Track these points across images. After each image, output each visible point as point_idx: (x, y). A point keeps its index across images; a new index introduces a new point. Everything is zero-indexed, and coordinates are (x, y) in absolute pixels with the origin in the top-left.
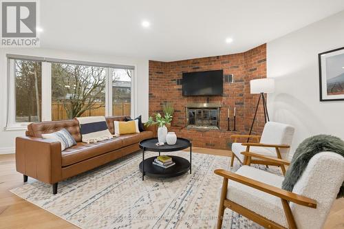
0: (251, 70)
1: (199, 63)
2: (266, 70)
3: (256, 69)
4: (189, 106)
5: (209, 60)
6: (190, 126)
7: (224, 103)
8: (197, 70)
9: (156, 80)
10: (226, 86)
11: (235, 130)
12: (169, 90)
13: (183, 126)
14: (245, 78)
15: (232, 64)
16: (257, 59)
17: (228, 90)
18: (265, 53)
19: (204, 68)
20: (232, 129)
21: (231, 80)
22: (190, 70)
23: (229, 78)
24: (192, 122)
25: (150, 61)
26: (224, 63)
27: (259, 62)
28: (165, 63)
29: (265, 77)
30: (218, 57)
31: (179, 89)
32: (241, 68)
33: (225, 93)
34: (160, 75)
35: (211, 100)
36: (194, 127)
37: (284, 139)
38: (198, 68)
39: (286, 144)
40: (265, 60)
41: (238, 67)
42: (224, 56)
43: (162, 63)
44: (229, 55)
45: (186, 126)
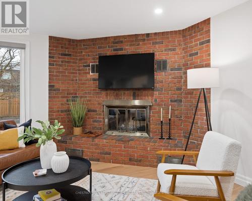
0: (191, 55)
1: (122, 42)
2: (209, 55)
3: (197, 54)
4: (108, 104)
5: (135, 38)
6: (109, 133)
7: (156, 100)
8: (120, 53)
9: (61, 65)
10: (159, 76)
11: (169, 138)
12: (80, 80)
13: (99, 132)
14: (184, 65)
15: (167, 46)
16: (199, 39)
17: (162, 82)
18: (209, 31)
19: (129, 50)
20: (166, 136)
21: (165, 68)
22: (109, 52)
23: (163, 65)
24: (112, 126)
25: (51, 38)
26: (156, 43)
27: (202, 43)
28: (74, 41)
29: (208, 65)
30: (148, 35)
31: (94, 80)
32: (178, 50)
33: (157, 85)
34: (66, 58)
35: (138, 95)
36: (115, 133)
37: (227, 162)
38: (121, 49)
39: (230, 169)
40: (209, 41)
41: (174, 50)
42: (156, 34)
43: (70, 40)
44: (163, 33)
45: (105, 132)
